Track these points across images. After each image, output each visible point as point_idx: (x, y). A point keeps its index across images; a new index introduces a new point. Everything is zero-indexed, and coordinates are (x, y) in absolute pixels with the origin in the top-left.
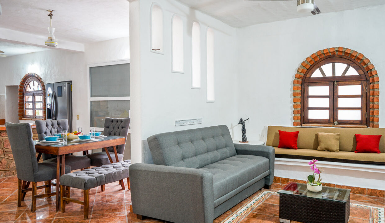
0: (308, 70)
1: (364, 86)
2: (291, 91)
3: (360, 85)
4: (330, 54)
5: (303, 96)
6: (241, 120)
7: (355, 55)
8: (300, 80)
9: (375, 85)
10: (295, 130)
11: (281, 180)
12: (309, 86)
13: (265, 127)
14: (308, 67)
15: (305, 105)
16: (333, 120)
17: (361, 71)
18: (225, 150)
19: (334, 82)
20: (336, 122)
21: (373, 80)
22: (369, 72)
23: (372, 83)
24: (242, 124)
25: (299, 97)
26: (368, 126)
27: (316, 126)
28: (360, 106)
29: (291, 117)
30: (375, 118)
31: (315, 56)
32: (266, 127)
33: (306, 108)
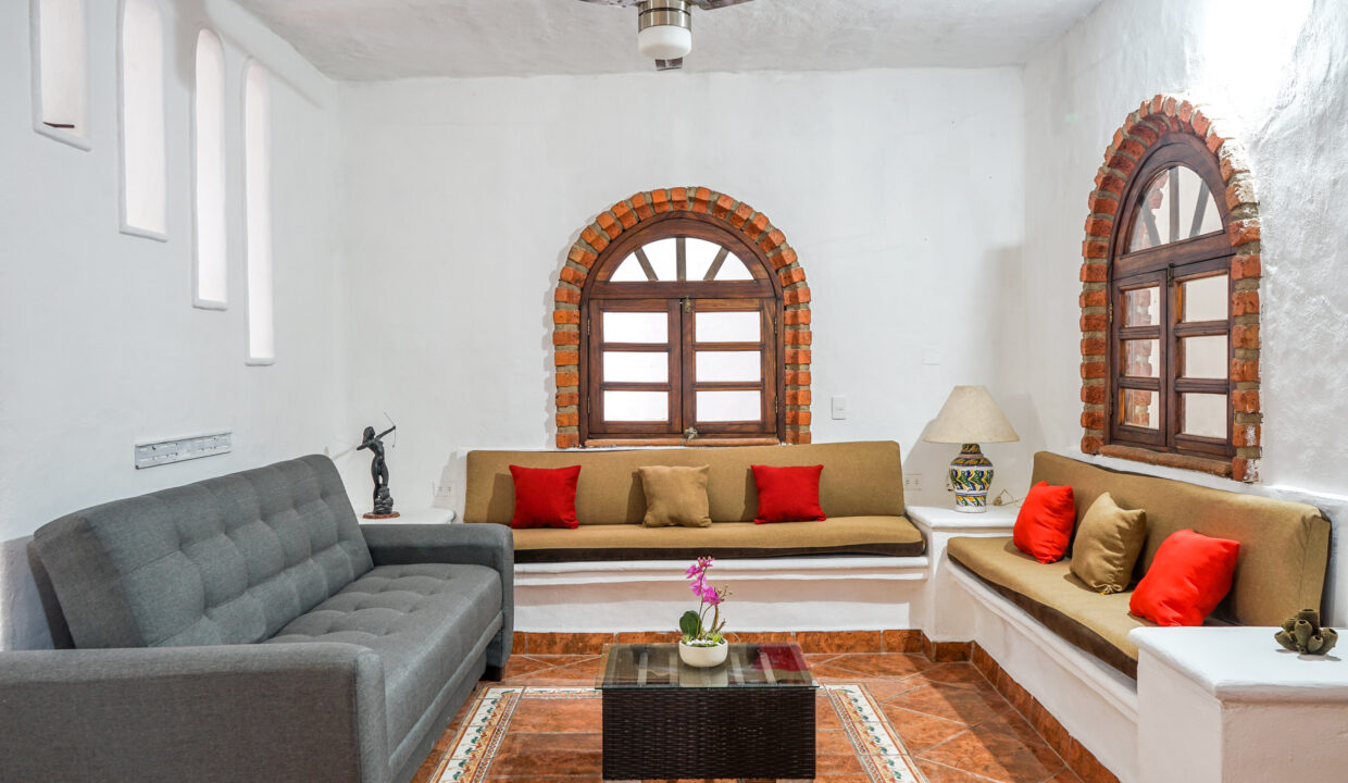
0: (600, 255)
1: (768, 316)
2: (545, 325)
3: (758, 313)
4: (670, 208)
5: (584, 344)
6: (369, 433)
7: (745, 218)
8: (577, 291)
9: (800, 311)
10: (568, 462)
11: (526, 642)
12: (604, 311)
13: (453, 455)
14: (601, 247)
15: (592, 375)
16: (681, 422)
17: (760, 267)
18: (340, 552)
19: (681, 300)
20: (691, 430)
21: (795, 298)
22: (782, 272)
23: (791, 306)
24: (374, 448)
25: (573, 348)
26: (782, 439)
27: (631, 445)
28: (757, 378)
29: (547, 415)
30: (801, 413)
31: (626, 210)
32: (458, 456)
33: (595, 385)
